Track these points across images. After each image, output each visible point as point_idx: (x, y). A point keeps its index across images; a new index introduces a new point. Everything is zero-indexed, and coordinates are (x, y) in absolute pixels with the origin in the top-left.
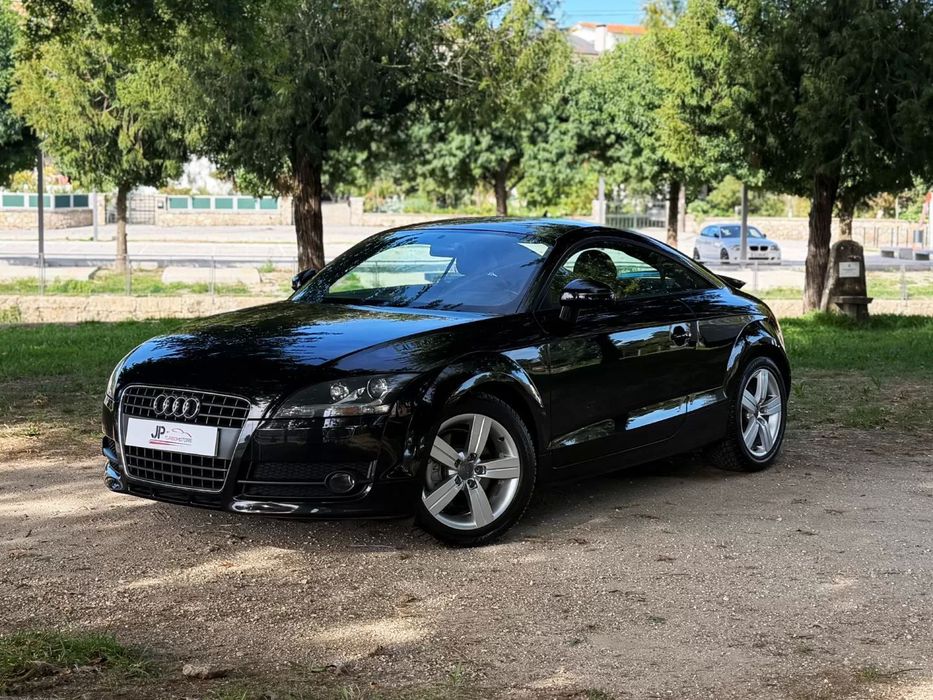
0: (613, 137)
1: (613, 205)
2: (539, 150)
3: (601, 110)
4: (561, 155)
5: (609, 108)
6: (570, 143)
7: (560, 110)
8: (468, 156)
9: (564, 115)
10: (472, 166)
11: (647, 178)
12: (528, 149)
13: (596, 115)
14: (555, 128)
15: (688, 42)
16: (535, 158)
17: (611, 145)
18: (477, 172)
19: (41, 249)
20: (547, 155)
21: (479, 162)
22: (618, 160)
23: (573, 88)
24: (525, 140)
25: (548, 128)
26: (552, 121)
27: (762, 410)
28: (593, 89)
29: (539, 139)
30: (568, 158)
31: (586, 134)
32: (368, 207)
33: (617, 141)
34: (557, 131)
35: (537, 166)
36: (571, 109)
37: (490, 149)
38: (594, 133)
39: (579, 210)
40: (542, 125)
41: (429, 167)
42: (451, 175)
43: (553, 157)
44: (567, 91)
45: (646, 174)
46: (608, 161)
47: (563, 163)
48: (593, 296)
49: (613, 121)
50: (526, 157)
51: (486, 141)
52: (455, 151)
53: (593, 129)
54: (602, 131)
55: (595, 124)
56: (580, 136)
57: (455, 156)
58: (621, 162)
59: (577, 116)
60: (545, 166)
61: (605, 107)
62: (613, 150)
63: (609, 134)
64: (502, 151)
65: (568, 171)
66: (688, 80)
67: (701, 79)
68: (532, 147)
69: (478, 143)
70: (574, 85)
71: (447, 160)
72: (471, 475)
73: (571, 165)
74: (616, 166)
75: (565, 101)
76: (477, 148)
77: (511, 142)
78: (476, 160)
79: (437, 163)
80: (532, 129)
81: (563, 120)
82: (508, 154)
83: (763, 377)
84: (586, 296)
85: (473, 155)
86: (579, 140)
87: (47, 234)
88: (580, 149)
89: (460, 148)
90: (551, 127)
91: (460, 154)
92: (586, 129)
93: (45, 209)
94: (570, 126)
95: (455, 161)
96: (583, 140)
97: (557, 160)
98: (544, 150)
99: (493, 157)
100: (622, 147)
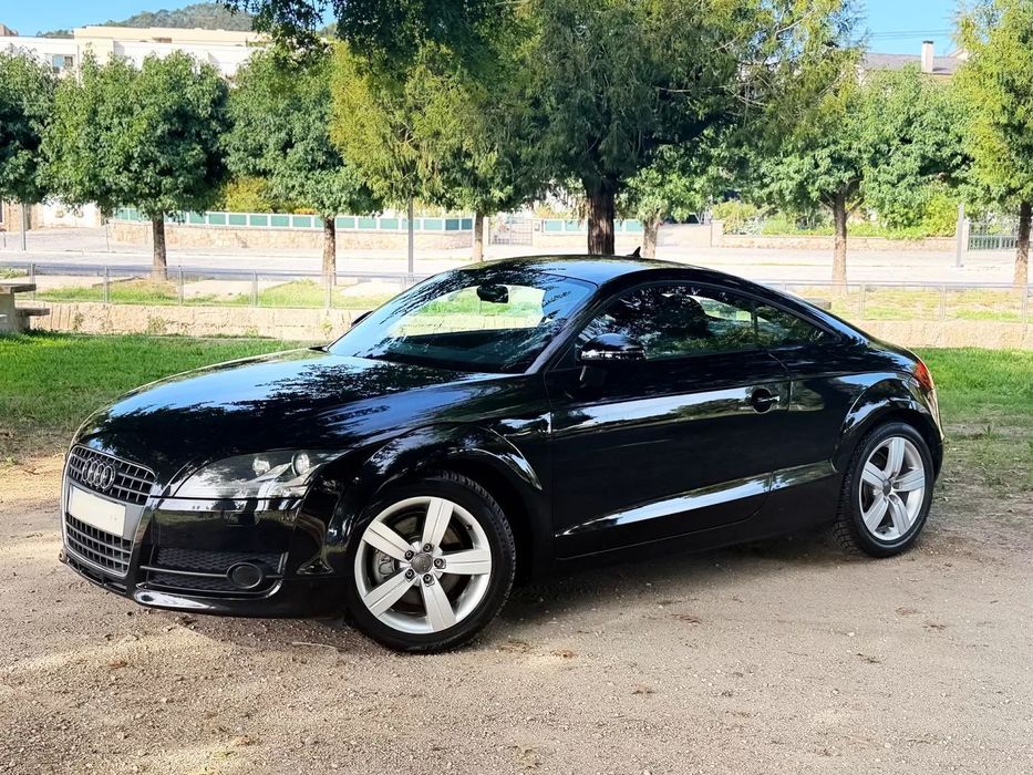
0: (959, 157)
1: (977, 225)
2: (879, 172)
3: (947, 130)
4: (902, 177)
5: (957, 128)
6: (913, 164)
7: (904, 132)
8: (806, 180)
9: (908, 137)
10: (810, 188)
11: (994, 199)
12: (868, 171)
13: (941, 136)
14: (897, 149)
15: (998, 56)
16: (876, 180)
17: (958, 166)
18: (815, 195)
19: (411, 269)
20: (888, 177)
21: (817, 184)
22: (964, 181)
23: (918, 109)
24: (866, 162)
25: (890, 150)
26: (896, 142)
27: (896, 486)
28: (940, 110)
29: (882, 161)
30: (911, 179)
31: (930, 155)
32: (728, 229)
33: (963, 162)
34: (899, 153)
35: (877, 188)
36: (915, 131)
37: (828, 172)
38: (938, 154)
39: (942, 230)
40: (884, 147)
41: (767, 190)
42: (788, 198)
43: (894, 179)
44: (911, 113)
45: (993, 195)
46: (955, 183)
47: (903, 184)
48: (622, 355)
49: (960, 141)
50: (866, 179)
51: (825, 164)
52: (792, 175)
53: (938, 150)
54: (946, 152)
55: (940, 145)
56: (924, 157)
57: (792, 179)
58: (967, 183)
59: (920, 137)
60: (885, 187)
61: (952, 127)
62: (958, 171)
63: (954, 155)
64: (841, 174)
65: (909, 193)
66: (998, 97)
67: (1013, 94)
68: (872, 169)
69: (817, 166)
70: (919, 107)
71: (784, 184)
72: (427, 569)
73: (911, 187)
74: (962, 187)
75: (909, 122)
76: (816, 171)
77: (851, 164)
78: (813, 183)
79: (774, 187)
80: (873, 151)
81: (905, 141)
82: (847, 176)
83: (898, 447)
84: (614, 355)
85: (811, 178)
86: (922, 162)
87: (416, 255)
88: (923, 171)
89: (797, 172)
90: (893, 148)
91: (798, 178)
92: (930, 150)
93: (415, 231)
94: (914, 148)
95: (792, 185)
96: (927, 161)
97: (898, 182)
98: (885, 172)
99: (832, 180)
100: (970, 168)
